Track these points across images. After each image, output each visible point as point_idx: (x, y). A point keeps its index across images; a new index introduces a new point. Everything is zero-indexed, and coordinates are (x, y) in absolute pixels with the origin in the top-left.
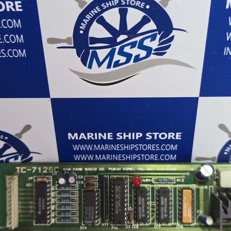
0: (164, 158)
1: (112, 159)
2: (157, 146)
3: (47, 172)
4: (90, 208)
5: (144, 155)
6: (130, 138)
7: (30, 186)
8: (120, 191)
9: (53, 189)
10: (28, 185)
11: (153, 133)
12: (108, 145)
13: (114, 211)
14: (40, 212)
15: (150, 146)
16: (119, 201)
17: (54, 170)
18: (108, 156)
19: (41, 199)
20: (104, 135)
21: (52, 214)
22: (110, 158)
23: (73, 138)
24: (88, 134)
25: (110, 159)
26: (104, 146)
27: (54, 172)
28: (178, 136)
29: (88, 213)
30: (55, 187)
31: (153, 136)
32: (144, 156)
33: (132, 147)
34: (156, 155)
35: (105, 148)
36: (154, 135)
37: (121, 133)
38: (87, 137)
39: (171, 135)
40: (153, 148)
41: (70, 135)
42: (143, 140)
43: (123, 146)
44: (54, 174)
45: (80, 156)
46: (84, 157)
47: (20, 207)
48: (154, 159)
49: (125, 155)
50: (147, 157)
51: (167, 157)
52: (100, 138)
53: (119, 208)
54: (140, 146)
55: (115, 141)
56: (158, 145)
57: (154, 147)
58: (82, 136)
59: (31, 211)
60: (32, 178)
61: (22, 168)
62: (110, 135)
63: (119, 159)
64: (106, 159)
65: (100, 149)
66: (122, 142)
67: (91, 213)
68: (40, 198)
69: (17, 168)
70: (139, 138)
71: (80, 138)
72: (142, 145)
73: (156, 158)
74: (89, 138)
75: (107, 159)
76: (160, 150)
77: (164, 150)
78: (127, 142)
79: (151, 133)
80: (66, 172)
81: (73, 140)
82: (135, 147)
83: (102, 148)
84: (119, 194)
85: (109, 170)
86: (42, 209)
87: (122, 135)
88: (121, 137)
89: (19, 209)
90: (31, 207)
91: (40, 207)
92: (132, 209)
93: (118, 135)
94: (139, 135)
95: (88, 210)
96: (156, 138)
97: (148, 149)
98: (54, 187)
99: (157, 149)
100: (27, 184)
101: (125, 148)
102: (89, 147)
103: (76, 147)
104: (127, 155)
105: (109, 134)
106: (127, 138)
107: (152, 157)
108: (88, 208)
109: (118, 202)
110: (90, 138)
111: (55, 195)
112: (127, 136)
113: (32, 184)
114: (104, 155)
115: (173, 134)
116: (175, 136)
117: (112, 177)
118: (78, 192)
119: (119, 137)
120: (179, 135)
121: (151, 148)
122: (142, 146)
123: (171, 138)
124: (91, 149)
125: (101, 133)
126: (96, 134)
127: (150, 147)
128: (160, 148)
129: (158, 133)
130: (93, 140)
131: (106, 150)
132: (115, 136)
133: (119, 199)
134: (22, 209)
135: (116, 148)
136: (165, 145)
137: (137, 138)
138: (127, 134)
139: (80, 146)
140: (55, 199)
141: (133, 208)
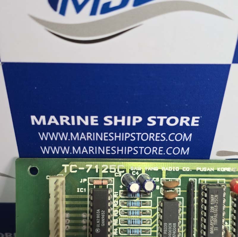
0: (172, 152)
1: (96, 153)
2: (163, 135)
3: (107, 172)
4: (170, 224)
5: (144, 147)
6: (123, 124)
7: (83, 191)
8: (217, 202)
9: (115, 196)
10: (80, 190)
11: (158, 117)
12: (90, 134)
13: (207, 231)
14: (98, 230)
15: (152, 135)
16: (216, 216)
17: (117, 170)
18: (91, 149)
19: (100, 211)
20: (84, 119)
21: (114, 231)
22: (94, 151)
23: (39, 123)
24: (61, 117)
25: (93, 153)
26: (86, 135)
27: (117, 172)
28: (195, 121)
29: (168, 232)
30: (118, 194)
31: (158, 121)
32: (143, 149)
33: (127, 136)
34: (160, 148)
35: (86, 138)
36: (159, 119)
37: (111, 117)
38: (59, 121)
39: (185, 120)
40: (156, 138)
41: (33, 118)
42: (142, 127)
43: (113, 135)
44: (117, 175)
45: (50, 148)
46: (55, 150)
47: (68, 221)
48: (158, 153)
49: (115, 147)
50: (148, 151)
51: (176, 151)
52: (79, 124)
53: (215, 226)
54: (137, 135)
55: (101, 128)
56: (165, 134)
57: (159, 137)
58: (53, 120)
59: (84, 228)
60: (85, 180)
61: (71, 166)
62: (95, 119)
63: (107, 153)
64: (87, 153)
65: (79, 138)
66: (112, 129)
67: (172, 232)
68: (98, 210)
69: (63, 165)
70: (137, 123)
71: (49, 124)
72: (141, 133)
73: (161, 152)
74: (62, 124)
75: (90, 153)
76: (167, 140)
77: (173, 140)
78: (119, 129)
79: (155, 117)
80: (135, 172)
81: (39, 125)
82: (130, 136)
83: (83, 138)
84: (215, 206)
85: (197, 170)
86: (100, 225)
87: (113, 120)
88: (111, 123)
89: (66, 225)
90: (84, 222)
91: (98, 222)
92: (228, 226)
93: (106, 119)
94: (137, 120)
95: (168, 227)
96: (161, 124)
97: (150, 140)
98: (116, 194)
99: (163, 139)
100: (78, 189)
101: (117, 138)
102: (64, 137)
103: (44, 136)
104: (118, 147)
105: (92, 118)
106: (119, 124)
107: (154, 150)
108: (168, 225)
109: (214, 217)
110: (64, 123)
111: (118, 205)
112: (120, 121)
113: (85, 189)
114: (85, 148)
115: (188, 119)
116: (190, 122)
117: (200, 180)
118: (151, 201)
119: (108, 123)
120: (196, 119)
121: (155, 138)
122: (140, 135)
123: (184, 124)
124: (66, 139)
125: (82, 117)
126: (73, 118)
127: (152, 137)
128: (167, 138)
129: (166, 117)
130: (69, 126)
131: (88, 140)
132: (101, 121)
133: (216, 213)
134: (70, 224)
135: (103, 137)
136: (174, 134)
137: (134, 124)
138: (120, 118)
139: (50, 135)
140: (118, 210)
141: (229, 224)
